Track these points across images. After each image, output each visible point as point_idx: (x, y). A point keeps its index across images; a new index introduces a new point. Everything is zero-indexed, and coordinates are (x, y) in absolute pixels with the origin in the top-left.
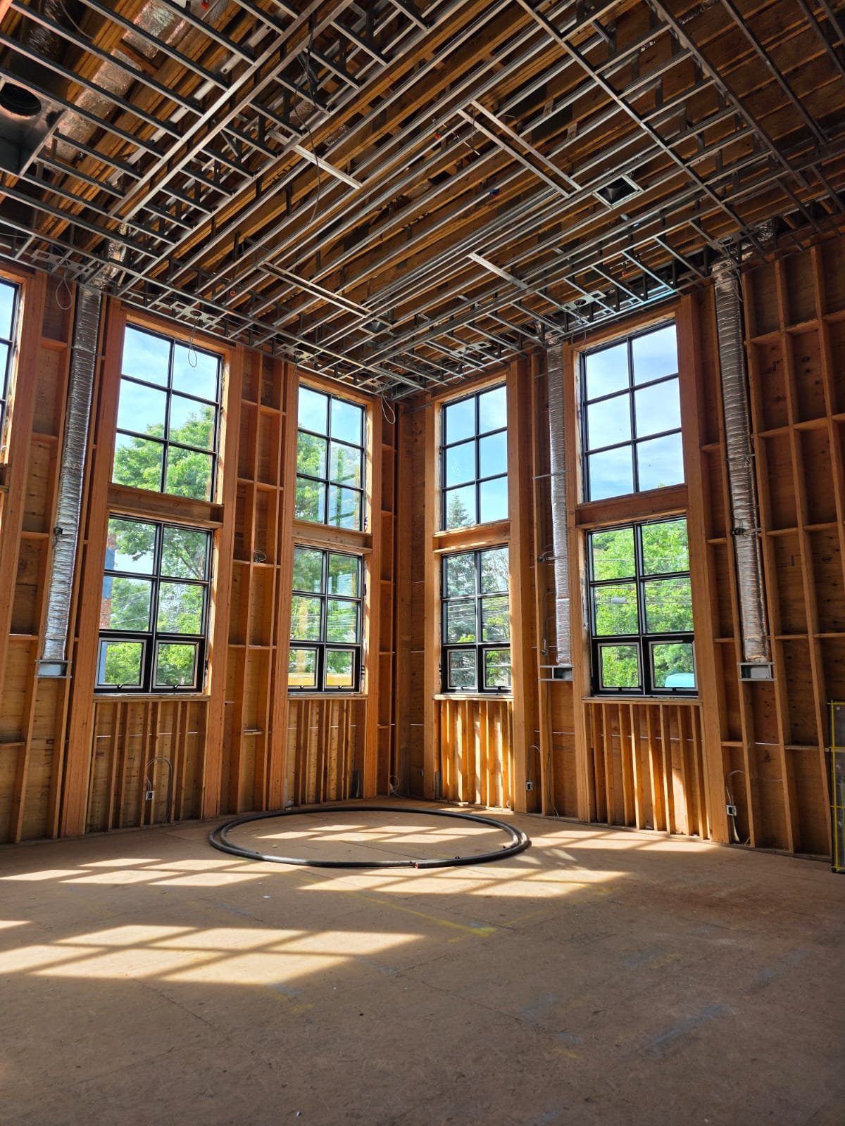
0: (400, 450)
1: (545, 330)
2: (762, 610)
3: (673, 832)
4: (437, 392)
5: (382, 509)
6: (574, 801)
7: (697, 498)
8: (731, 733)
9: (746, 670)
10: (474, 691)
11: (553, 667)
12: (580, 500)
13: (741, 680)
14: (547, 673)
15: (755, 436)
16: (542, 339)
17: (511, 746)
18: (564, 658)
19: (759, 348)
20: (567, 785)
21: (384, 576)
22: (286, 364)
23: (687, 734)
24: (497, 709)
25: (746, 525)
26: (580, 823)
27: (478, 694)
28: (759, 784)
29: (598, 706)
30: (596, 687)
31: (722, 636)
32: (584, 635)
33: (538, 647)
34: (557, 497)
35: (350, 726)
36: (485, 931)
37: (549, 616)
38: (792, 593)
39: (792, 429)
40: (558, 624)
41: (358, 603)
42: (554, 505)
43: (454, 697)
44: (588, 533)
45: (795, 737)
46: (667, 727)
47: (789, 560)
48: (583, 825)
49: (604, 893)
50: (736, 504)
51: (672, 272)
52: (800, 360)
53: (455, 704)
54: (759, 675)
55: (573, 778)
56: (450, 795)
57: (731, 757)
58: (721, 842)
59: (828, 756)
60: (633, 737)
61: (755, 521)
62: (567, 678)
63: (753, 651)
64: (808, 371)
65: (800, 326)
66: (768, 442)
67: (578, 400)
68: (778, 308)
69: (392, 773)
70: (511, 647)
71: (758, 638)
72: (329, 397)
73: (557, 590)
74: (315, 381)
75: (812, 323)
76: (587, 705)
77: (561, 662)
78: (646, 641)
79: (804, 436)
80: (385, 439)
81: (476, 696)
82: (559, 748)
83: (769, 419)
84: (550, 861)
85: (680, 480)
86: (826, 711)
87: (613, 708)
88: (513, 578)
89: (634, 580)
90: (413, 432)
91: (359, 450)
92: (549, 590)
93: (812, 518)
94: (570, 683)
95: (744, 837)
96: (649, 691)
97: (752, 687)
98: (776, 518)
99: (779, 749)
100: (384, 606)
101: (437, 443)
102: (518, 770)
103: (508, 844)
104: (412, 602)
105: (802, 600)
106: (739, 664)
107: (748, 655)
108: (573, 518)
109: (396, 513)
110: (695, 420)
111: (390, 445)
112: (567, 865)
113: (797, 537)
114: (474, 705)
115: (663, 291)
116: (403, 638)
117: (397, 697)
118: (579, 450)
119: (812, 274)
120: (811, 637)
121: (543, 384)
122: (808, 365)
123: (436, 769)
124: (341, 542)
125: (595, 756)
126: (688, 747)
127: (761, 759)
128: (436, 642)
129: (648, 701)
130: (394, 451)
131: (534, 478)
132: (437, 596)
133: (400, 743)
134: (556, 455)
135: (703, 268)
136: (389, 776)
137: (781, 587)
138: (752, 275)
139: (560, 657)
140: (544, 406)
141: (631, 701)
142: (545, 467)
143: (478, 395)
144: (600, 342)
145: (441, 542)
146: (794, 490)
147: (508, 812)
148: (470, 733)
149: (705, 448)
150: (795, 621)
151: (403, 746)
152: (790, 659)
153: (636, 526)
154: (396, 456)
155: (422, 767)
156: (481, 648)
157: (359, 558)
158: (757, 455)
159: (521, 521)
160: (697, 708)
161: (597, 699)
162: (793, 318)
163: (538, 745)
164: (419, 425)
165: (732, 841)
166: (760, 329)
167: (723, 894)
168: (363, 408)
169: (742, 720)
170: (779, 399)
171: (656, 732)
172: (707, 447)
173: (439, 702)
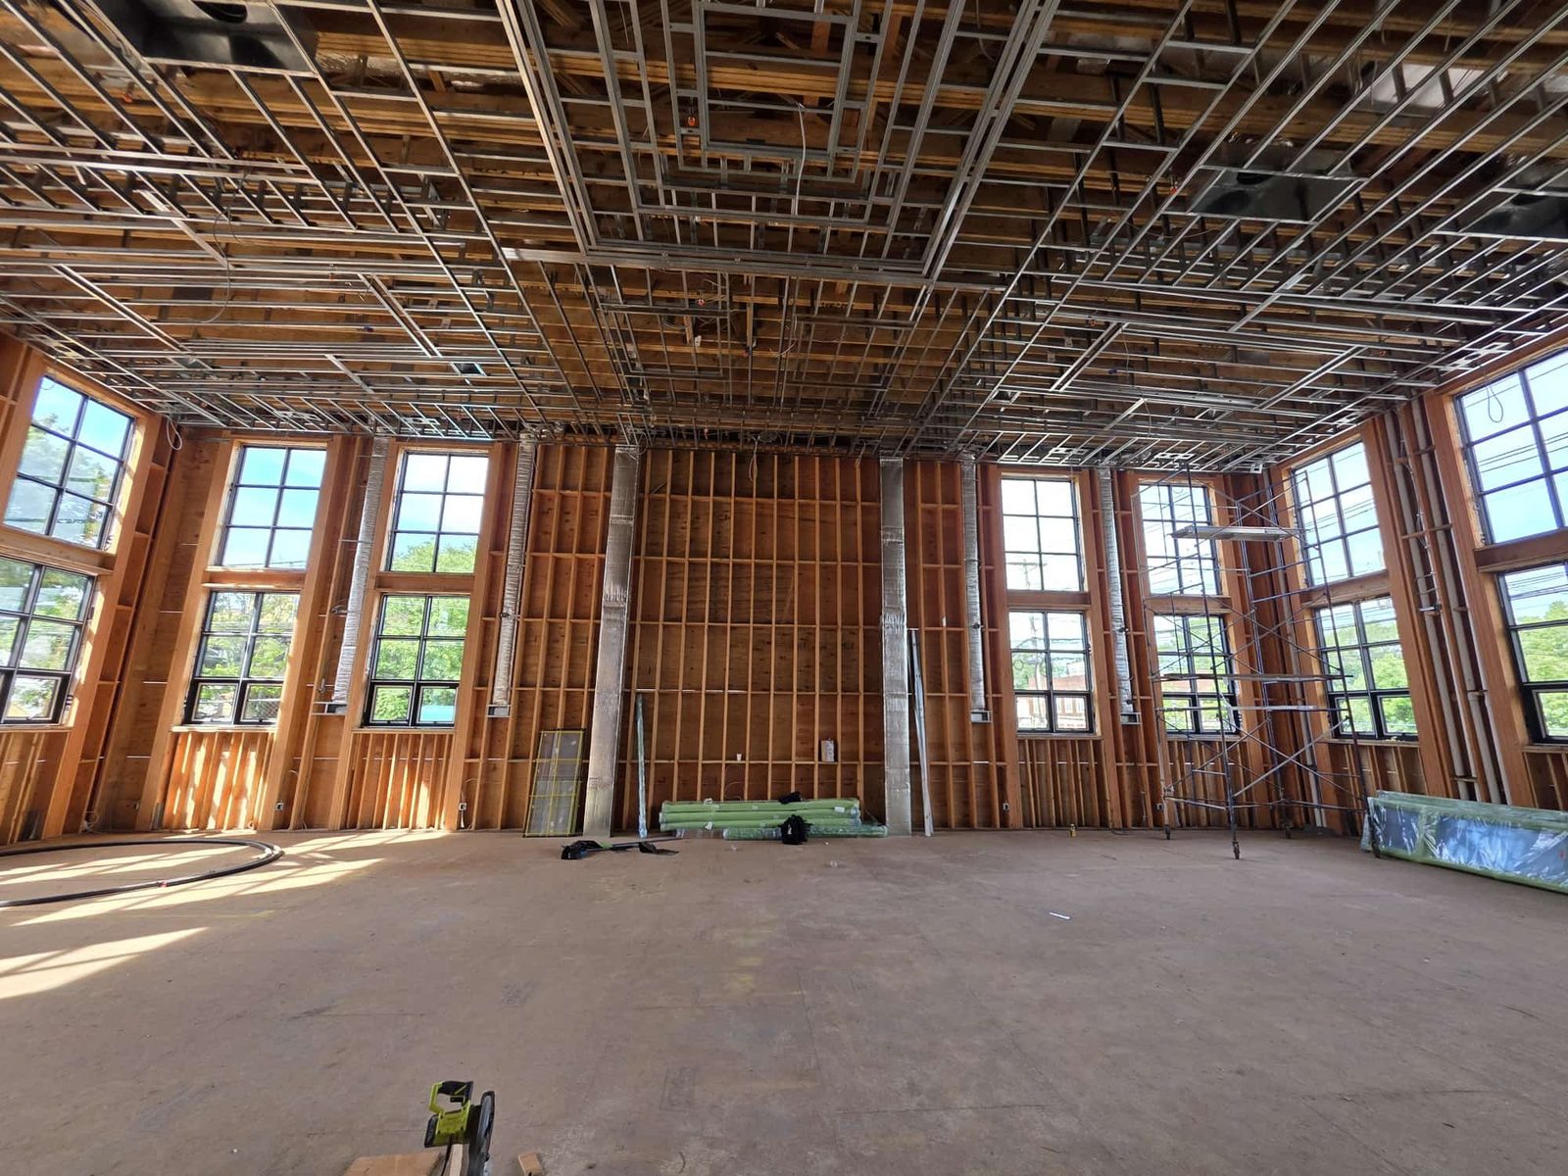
0: (174, 473)
1: (377, 424)
2: (510, 670)
3: (414, 827)
4: (239, 433)
5: (137, 530)
6: (326, 813)
7: (481, 585)
8: (473, 753)
9: (492, 709)
10: (229, 723)
11: (327, 703)
12: (382, 568)
13: (487, 716)
14: (321, 708)
15: (528, 554)
16: (375, 431)
17: (266, 773)
18: (340, 694)
19: (541, 496)
20: (319, 803)
21: (124, 600)
22: (29, 350)
23: (439, 754)
24: (256, 740)
25: (510, 612)
26: (329, 831)
27: (233, 726)
28: (485, 787)
29: (366, 737)
30: (366, 721)
31: (480, 685)
32: (365, 678)
33: (315, 686)
34: (361, 562)
35: (37, 761)
36: (264, 914)
37: (331, 659)
38: (531, 660)
39: (551, 555)
40: (340, 666)
41: (77, 627)
42: (356, 567)
43: (199, 728)
44: (384, 596)
45: (516, 754)
46: (424, 749)
47: (533, 639)
48: (333, 832)
49: (364, 873)
50: (507, 596)
51: (490, 425)
52: (564, 512)
53: (199, 738)
54: (499, 713)
55: (328, 797)
56: (175, 823)
57: (469, 769)
58: (451, 829)
59: (534, 764)
60: (394, 759)
61: (518, 610)
62: (339, 712)
63: (499, 697)
64: (567, 521)
65: (568, 492)
66: (535, 559)
67: (396, 487)
68: (557, 477)
69: (90, 808)
70: (284, 685)
71: (504, 688)
72: (86, 397)
73: (345, 638)
74: (69, 376)
75: (575, 493)
76: (355, 735)
77: (337, 699)
78: (419, 686)
79: (557, 560)
80: (157, 458)
81: (231, 727)
82: (318, 772)
83: (538, 546)
84: (308, 862)
85: (471, 570)
86: (538, 736)
87: (380, 738)
88: (299, 624)
89: (419, 638)
90: (195, 459)
91: (116, 463)
92: (335, 637)
93: (552, 615)
94: (342, 718)
95: (467, 824)
96: (414, 724)
97: (494, 721)
98: (532, 612)
99: (503, 762)
100: (116, 632)
101: (229, 478)
102: (269, 794)
103: (262, 856)
104: (156, 631)
105: (537, 665)
106: (488, 705)
107: (495, 700)
108: (373, 582)
109: (154, 536)
110: (490, 532)
111: (163, 465)
112: (325, 862)
113: (541, 626)
114: (225, 738)
115: (483, 435)
116: (135, 665)
117: (115, 729)
118: (389, 527)
119: (580, 461)
120: (538, 689)
121: (364, 465)
122: (569, 517)
123: (158, 800)
124: (67, 558)
125: (356, 777)
126: (438, 764)
127: (490, 769)
128: (187, 674)
129: (412, 731)
130: (166, 472)
131: (340, 540)
132: (197, 628)
133: (108, 776)
134: (368, 527)
135: (514, 432)
136: (85, 812)
137: (525, 656)
138: (545, 450)
139: (336, 695)
140: (362, 480)
141: (397, 731)
142: (353, 533)
143: (290, 449)
144: (425, 449)
145: (213, 577)
146: (545, 594)
147: (251, 831)
148: (212, 763)
149: (492, 553)
150: (530, 678)
151: (110, 780)
152: (522, 704)
153: (429, 597)
154: (168, 477)
155: (138, 798)
156: (244, 684)
157: (90, 578)
158: (526, 566)
159: (319, 575)
160: (451, 736)
161: (367, 730)
162: (565, 487)
163: (297, 770)
164: (205, 454)
165: (459, 828)
166: (543, 485)
167: (452, 860)
168: (132, 419)
169: (482, 745)
170: (546, 533)
171: (415, 755)
172: (495, 553)
173: (177, 735)
